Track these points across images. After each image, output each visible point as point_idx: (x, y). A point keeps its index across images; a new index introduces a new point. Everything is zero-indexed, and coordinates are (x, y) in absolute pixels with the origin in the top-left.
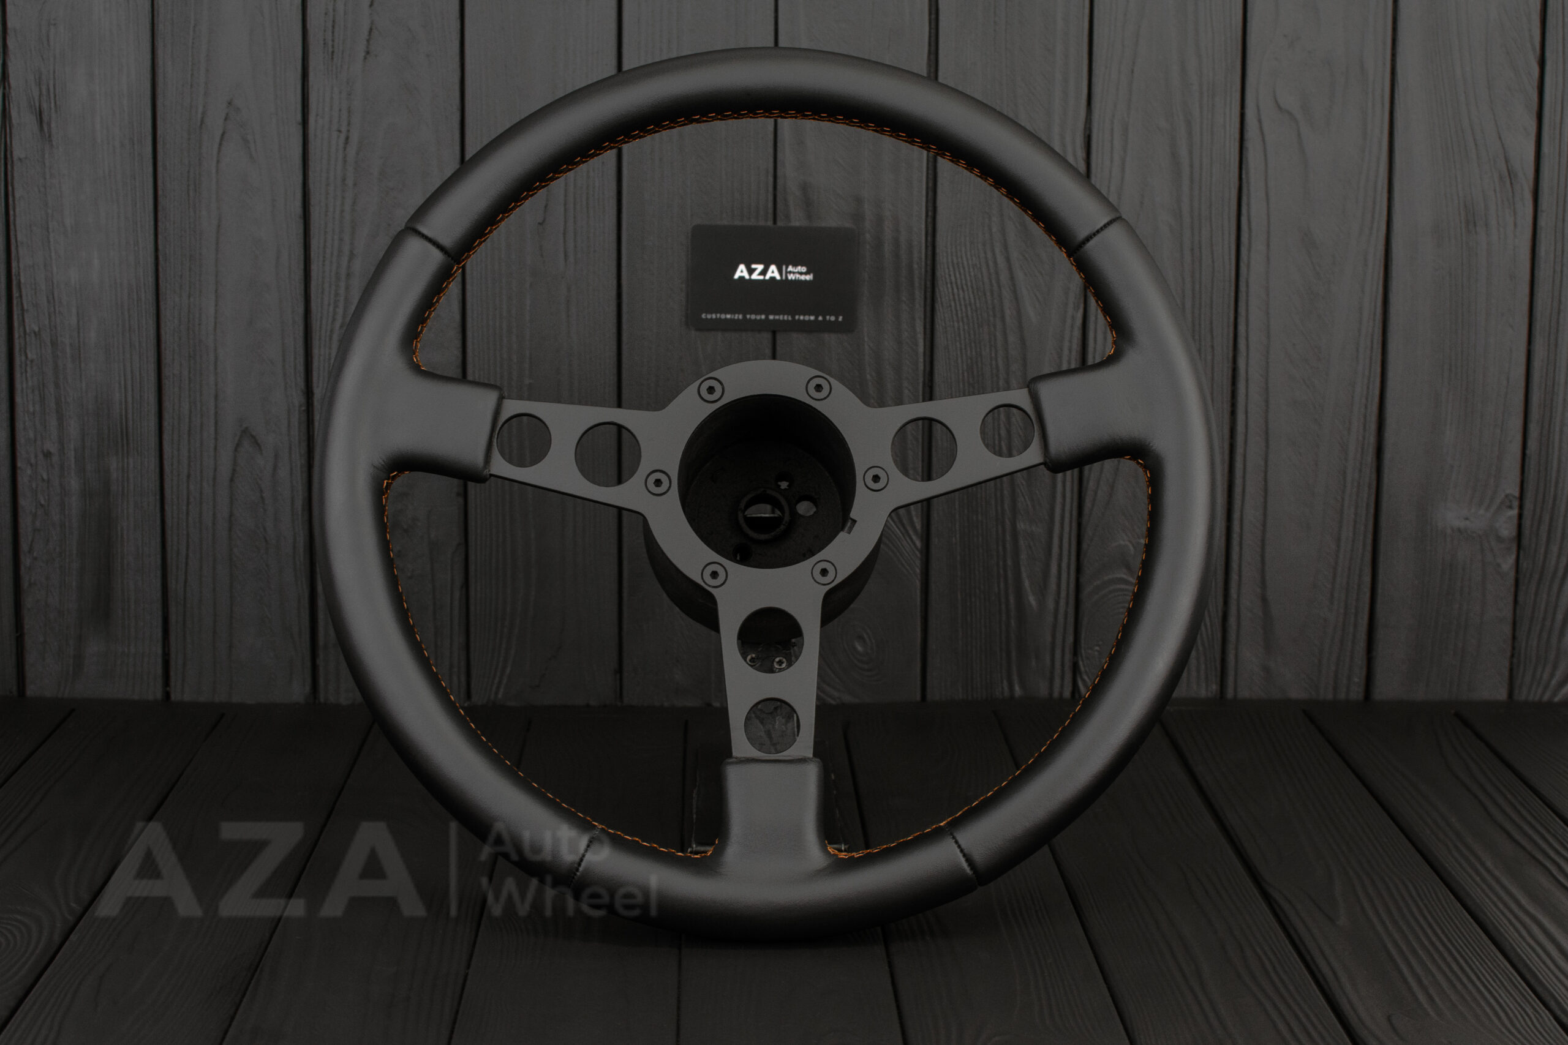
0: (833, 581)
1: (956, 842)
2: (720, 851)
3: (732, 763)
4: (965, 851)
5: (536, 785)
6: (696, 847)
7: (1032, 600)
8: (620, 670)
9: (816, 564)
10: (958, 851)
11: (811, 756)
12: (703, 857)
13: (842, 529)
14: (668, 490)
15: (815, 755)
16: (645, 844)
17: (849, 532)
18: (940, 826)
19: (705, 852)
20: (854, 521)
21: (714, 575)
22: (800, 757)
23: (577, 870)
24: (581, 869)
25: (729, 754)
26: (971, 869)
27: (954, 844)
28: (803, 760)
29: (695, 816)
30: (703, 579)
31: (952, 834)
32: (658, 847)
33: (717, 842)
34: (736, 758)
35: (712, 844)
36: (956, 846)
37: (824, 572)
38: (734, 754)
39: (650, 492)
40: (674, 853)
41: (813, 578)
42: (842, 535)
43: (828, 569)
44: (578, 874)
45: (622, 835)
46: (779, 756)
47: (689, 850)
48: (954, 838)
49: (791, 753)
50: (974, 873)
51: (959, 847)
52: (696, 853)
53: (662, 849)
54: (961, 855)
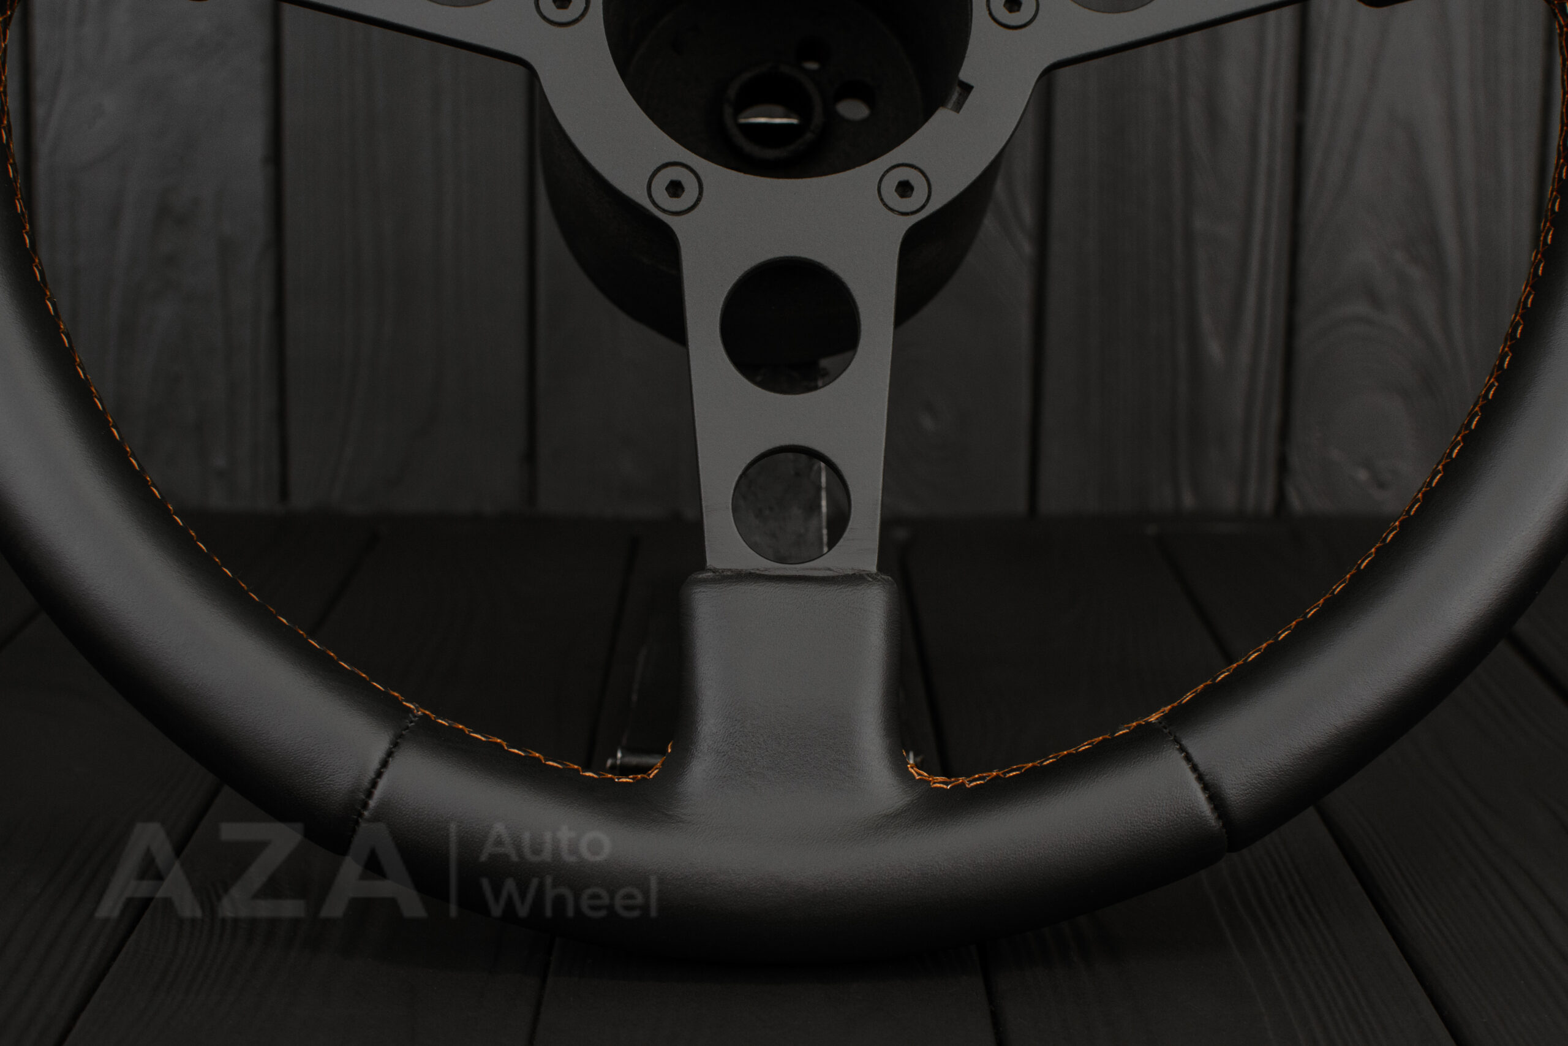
0: (923, 207)
1: (1188, 758)
2: (676, 767)
3: (705, 581)
4: (1207, 778)
5: (285, 621)
6: (623, 756)
7: (1214, 349)
8: (530, 456)
9: (887, 171)
10: (1191, 777)
11: (874, 569)
12: (639, 781)
13: (942, 102)
14: (583, 15)
15: (880, 567)
16: (516, 751)
17: (958, 108)
18: (1149, 724)
19: (645, 769)
20: (967, 88)
21: (676, 188)
22: (850, 573)
23: (365, 805)
24: (372, 803)
25: (700, 564)
26: (1219, 817)
27: (1184, 763)
28: (856, 579)
29: (635, 697)
30: (650, 196)
31: (1177, 741)
32: (542, 757)
33: (669, 751)
34: (714, 571)
35: (663, 752)
36: (1186, 767)
37: (905, 188)
38: (710, 562)
39: (544, 18)
40: (577, 770)
41: (882, 200)
42: (943, 116)
43: (913, 182)
44: (366, 813)
45: (467, 730)
46: (804, 569)
47: (609, 762)
48: (1182, 749)
49: (834, 561)
50: (1224, 826)
51: (1195, 768)
52: (624, 770)
53: (551, 763)
54: (1197, 787)
